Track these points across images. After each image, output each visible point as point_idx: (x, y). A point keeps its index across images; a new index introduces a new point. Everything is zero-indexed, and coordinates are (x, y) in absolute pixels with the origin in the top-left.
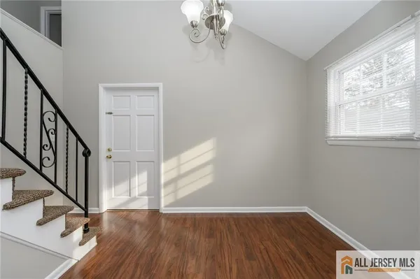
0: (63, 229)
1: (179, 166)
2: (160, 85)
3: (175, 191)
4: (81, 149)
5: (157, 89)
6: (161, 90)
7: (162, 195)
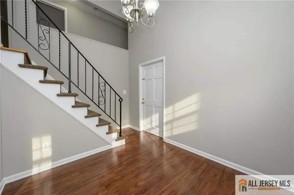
0: (107, 131)
1: (174, 112)
2: (164, 58)
3: (172, 129)
4: (118, 98)
5: (162, 60)
6: (164, 61)
7: (164, 130)
